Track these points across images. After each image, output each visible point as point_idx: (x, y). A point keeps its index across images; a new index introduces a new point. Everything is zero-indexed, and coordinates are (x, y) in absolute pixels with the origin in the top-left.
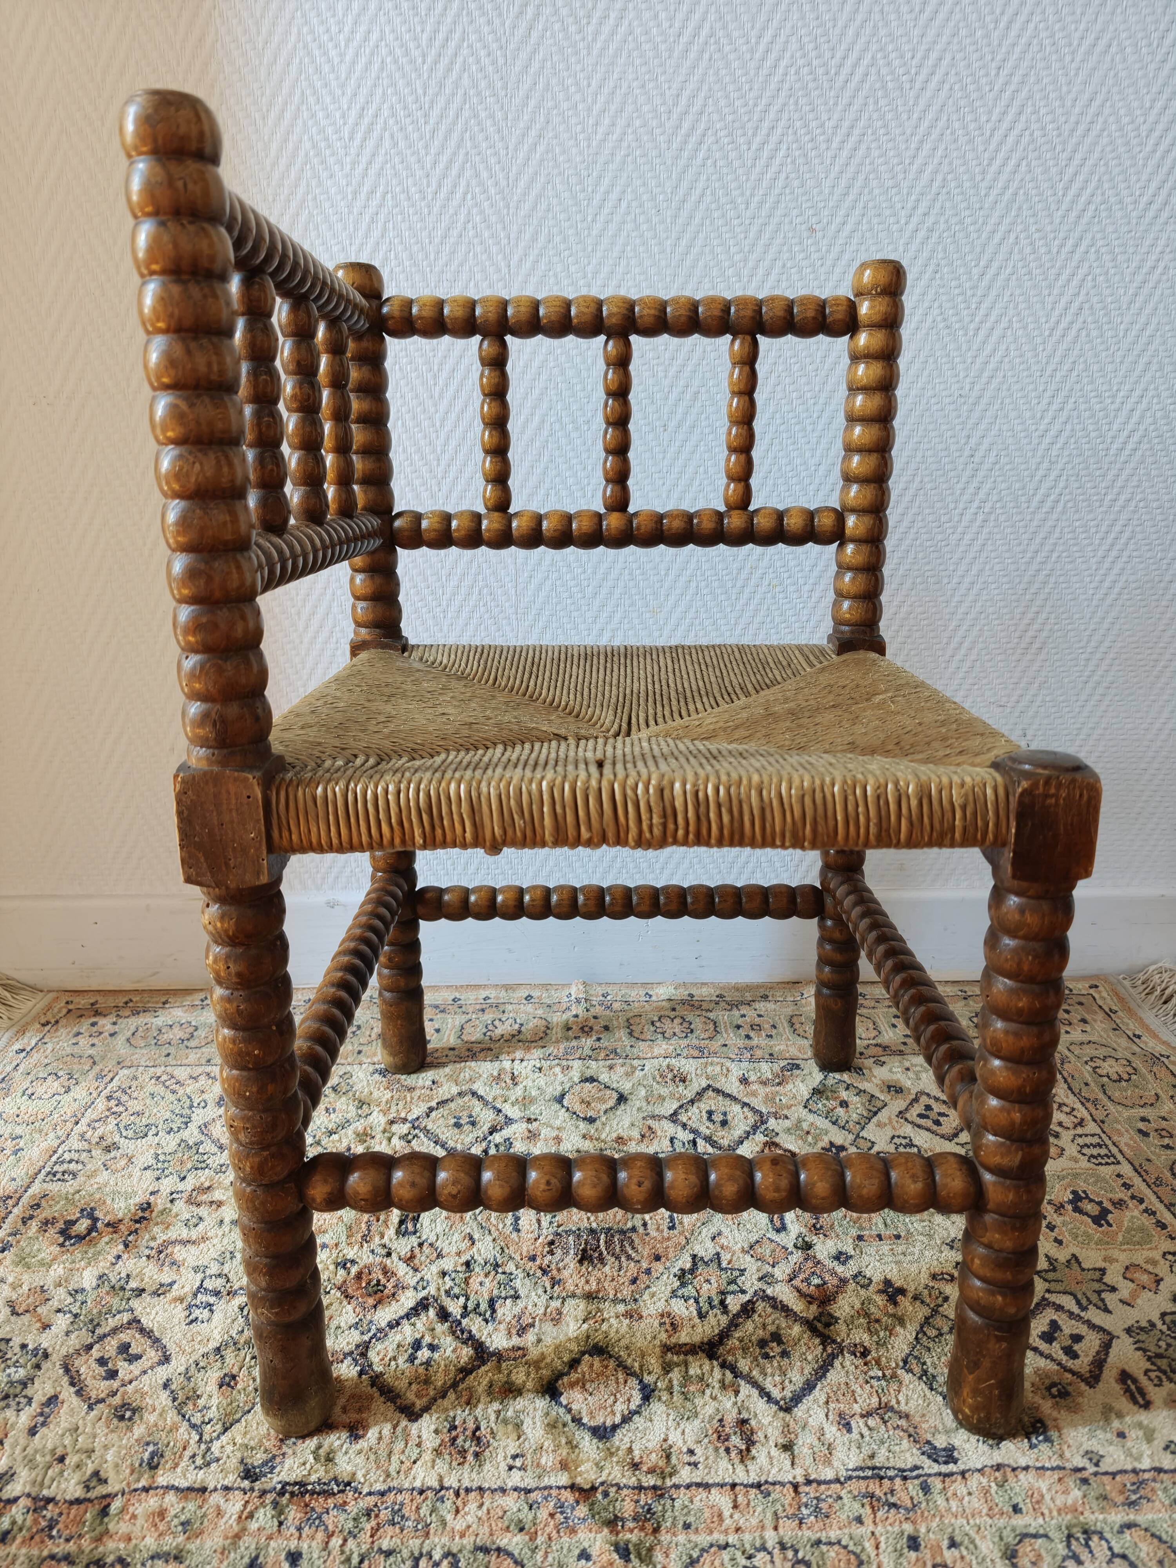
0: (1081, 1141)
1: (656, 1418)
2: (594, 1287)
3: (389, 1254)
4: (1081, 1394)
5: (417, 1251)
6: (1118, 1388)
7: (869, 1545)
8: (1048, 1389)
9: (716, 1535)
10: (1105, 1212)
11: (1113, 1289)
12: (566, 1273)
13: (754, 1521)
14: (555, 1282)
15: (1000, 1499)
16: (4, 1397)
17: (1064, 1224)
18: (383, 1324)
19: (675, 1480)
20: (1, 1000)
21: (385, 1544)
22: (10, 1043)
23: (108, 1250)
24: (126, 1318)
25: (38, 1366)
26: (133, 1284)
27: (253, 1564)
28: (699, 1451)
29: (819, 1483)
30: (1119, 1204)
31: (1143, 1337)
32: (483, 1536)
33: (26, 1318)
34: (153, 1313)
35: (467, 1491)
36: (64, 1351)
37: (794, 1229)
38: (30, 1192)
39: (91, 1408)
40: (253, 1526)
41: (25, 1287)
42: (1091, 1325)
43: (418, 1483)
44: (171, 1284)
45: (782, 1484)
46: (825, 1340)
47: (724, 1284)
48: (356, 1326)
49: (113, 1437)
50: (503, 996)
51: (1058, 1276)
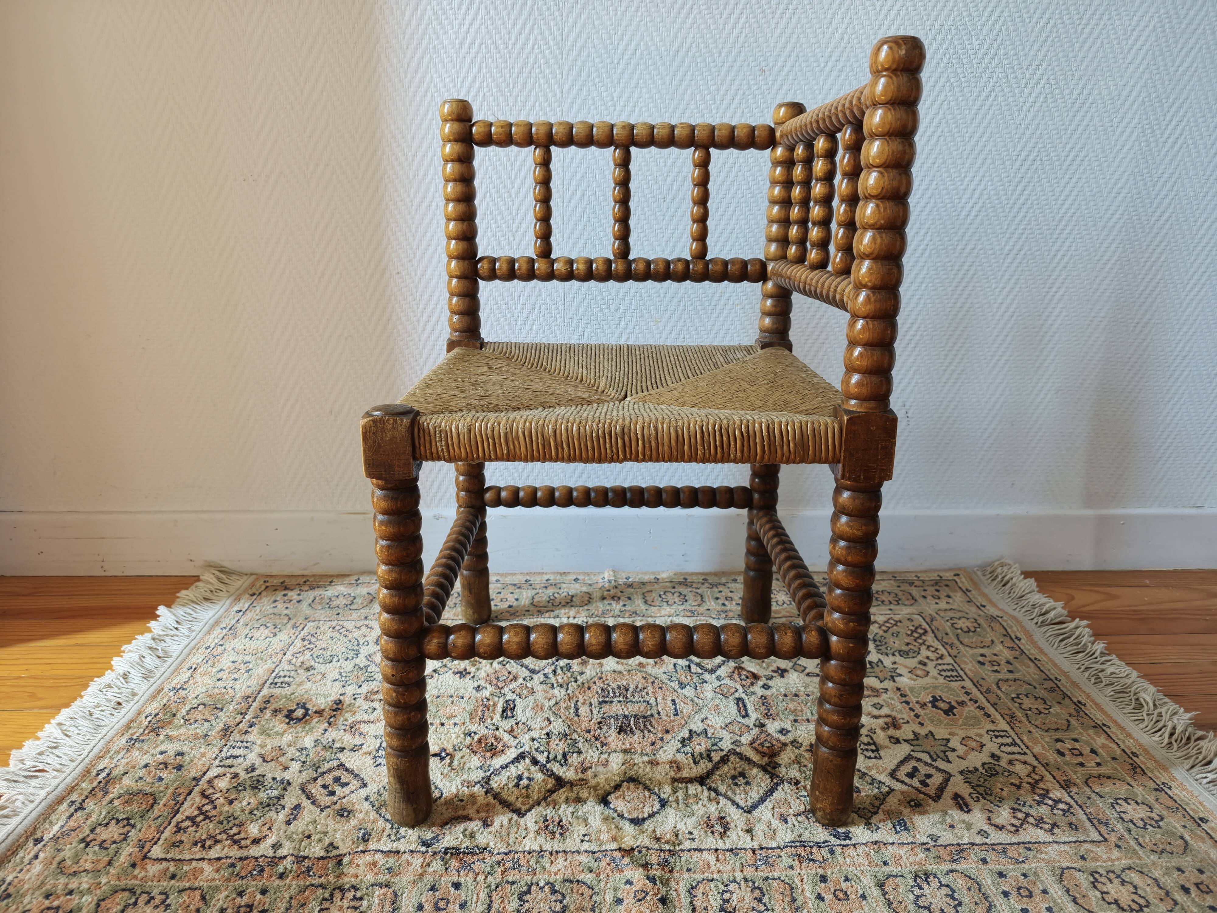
0: (940, 668)
1: (669, 816)
2: (628, 746)
3: (497, 729)
4: (928, 805)
5: (515, 727)
6: (951, 802)
7: (797, 881)
8: (909, 803)
9: (706, 875)
10: (952, 708)
11: (954, 750)
12: (610, 740)
13: (729, 868)
14: (603, 744)
15: (876, 859)
16: (267, 805)
17: (926, 714)
18: (498, 767)
19: (681, 847)
20: (219, 579)
21: (510, 879)
22: (231, 607)
23: (318, 726)
24: (336, 763)
25: (285, 789)
26: (337, 745)
27: (433, 888)
28: (695, 832)
29: (768, 849)
30: (962, 703)
31: (970, 776)
32: (568, 874)
33: (273, 764)
34: (352, 761)
35: (557, 852)
36: (300, 781)
37: (754, 716)
38: (262, 694)
39: (322, 810)
40: (430, 870)
41: (269, 747)
42: (938, 769)
43: (527, 849)
44: (362, 745)
45: (746, 849)
46: (772, 776)
47: (709, 746)
48: (481, 768)
49: (339, 825)
50: (559, 578)
51: (919, 742)
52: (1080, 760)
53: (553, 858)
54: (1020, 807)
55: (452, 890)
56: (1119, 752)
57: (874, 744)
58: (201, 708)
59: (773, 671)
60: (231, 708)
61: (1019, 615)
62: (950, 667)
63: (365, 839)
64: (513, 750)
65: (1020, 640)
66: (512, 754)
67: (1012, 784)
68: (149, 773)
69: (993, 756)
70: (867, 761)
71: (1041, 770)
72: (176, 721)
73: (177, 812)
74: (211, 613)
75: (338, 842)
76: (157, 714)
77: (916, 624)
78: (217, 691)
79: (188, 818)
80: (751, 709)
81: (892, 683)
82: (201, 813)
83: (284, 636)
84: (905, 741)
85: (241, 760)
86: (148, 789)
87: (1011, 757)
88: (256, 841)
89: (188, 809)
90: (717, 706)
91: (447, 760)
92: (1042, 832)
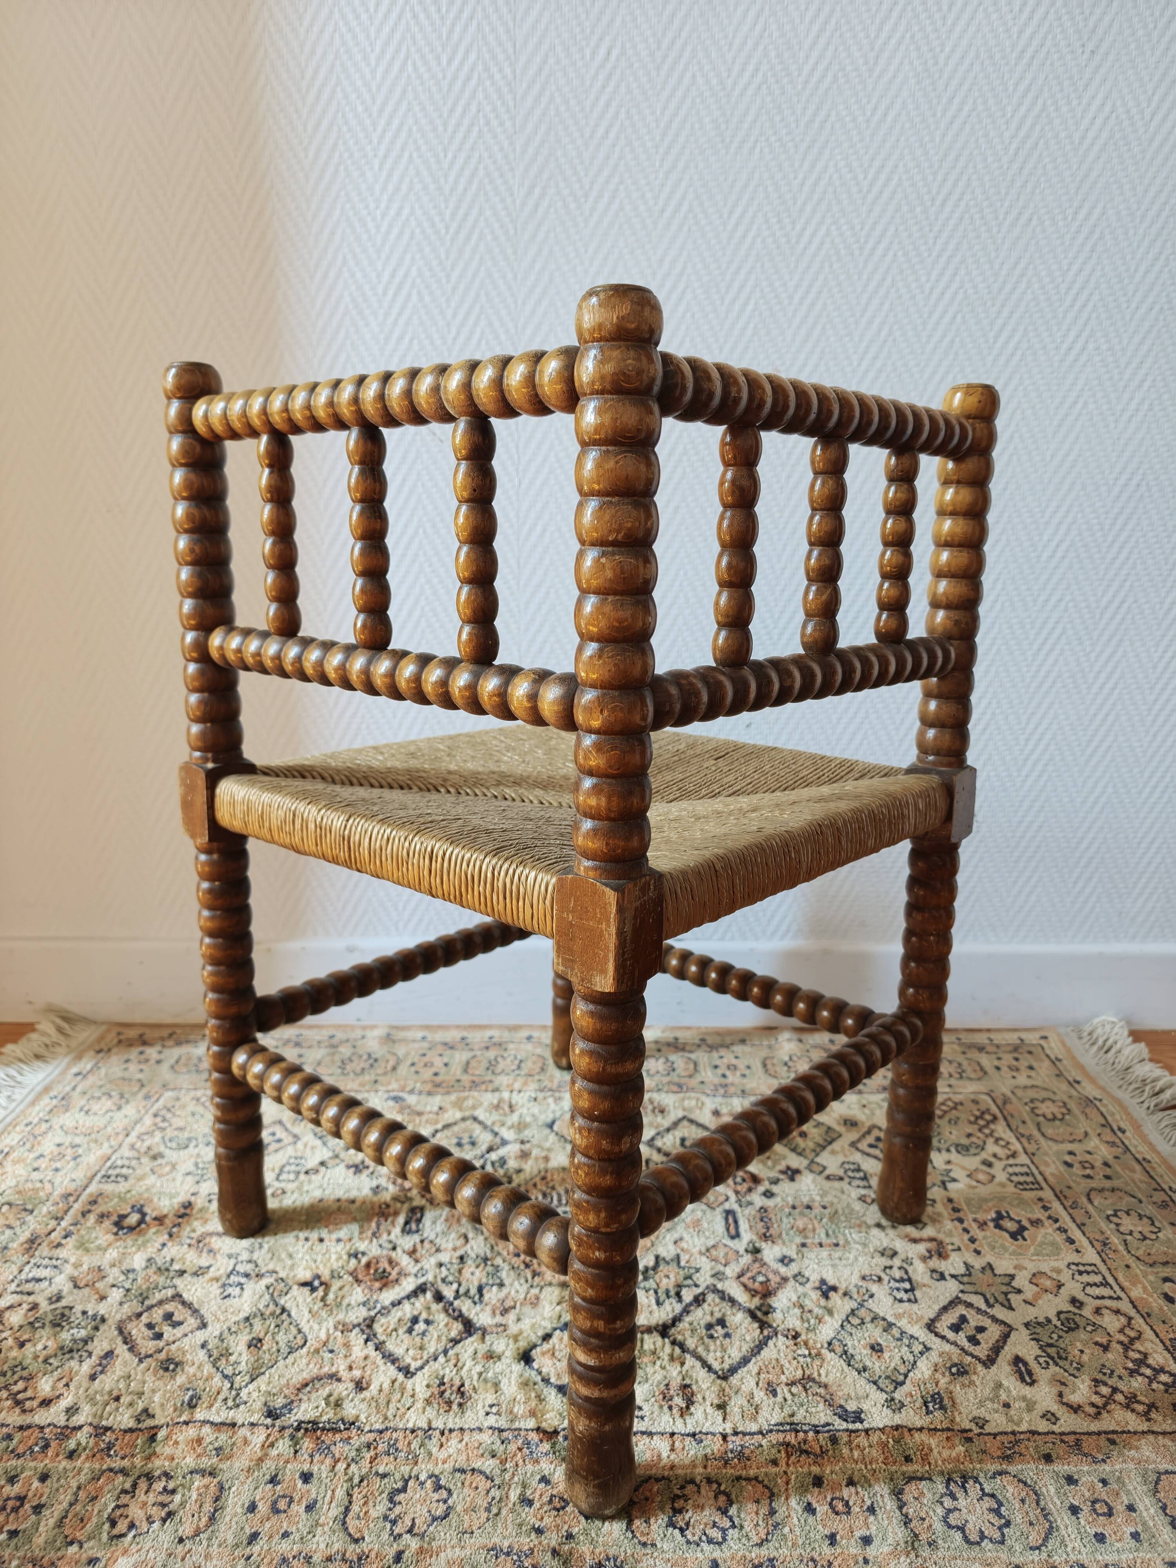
0: (1011, 1170)
3: (394, 1248)
4: (977, 1373)
5: (419, 1246)
6: (1009, 1369)
7: (780, 1481)
8: (949, 1368)
9: (654, 1471)
10: (1022, 1229)
11: (1019, 1291)
14: (535, 1274)
15: (895, 1451)
16: (69, 1351)
17: (985, 1238)
18: (388, 1303)
20: (60, 1030)
21: (381, 1470)
22: (68, 1067)
23: (155, 1237)
24: (170, 1292)
25: (96, 1328)
26: (176, 1267)
27: (273, 1480)
28: (645, 1407)
29: (744, 1434)
30: (1036, 1223)
31: (1039, 1330)
32: (461, 1461)
33: (86, 1291)
34: (191, 1289)
35: (452, 1431)
36: (118, 1317)
37: (747, 1236)
38: (88, 1191)
39: (141, 1361)
40: (274, 1453)
41: (85, 1267)
42: (994, 1319)
43: (411, 1425)
44: (208, 1267)
45: (713, 1434)
46: (763, 1325)
47: (680, 1278)
48: (364, 1304)
49: (159, 1383)
50: (506, 1035)
51: (973, 1279)
53: (444, 1439)
54: (1105, 1378)
55: (299, 1483)
57: (910, 1280)
58: (5, 1208)
59: (782, 1172)
60: (45, 1209)
61: (1124, 1096)
62: (1025, 1169)
63: (193, 1404)
64: (411, 1279)
65: (1124, 1132)
66: (409, 1285)
67: (1096, 1343)
69: (1073, 1301)
70: (897, 1305)
71: (1139, 1323)
74: (41, 1076)
75: (155, 1408)
77: (983, 1107)
78: (29, 1185)
80: (743, 1226)
81: (941, 1190)
83: (130, 1110)
84: (953, 1276)
85: (45, 1284)
87: (1099, 1303)
88: (46, 1403)
90: (699, 1221)
91: (320, 1292)
92: (1134, 1416)
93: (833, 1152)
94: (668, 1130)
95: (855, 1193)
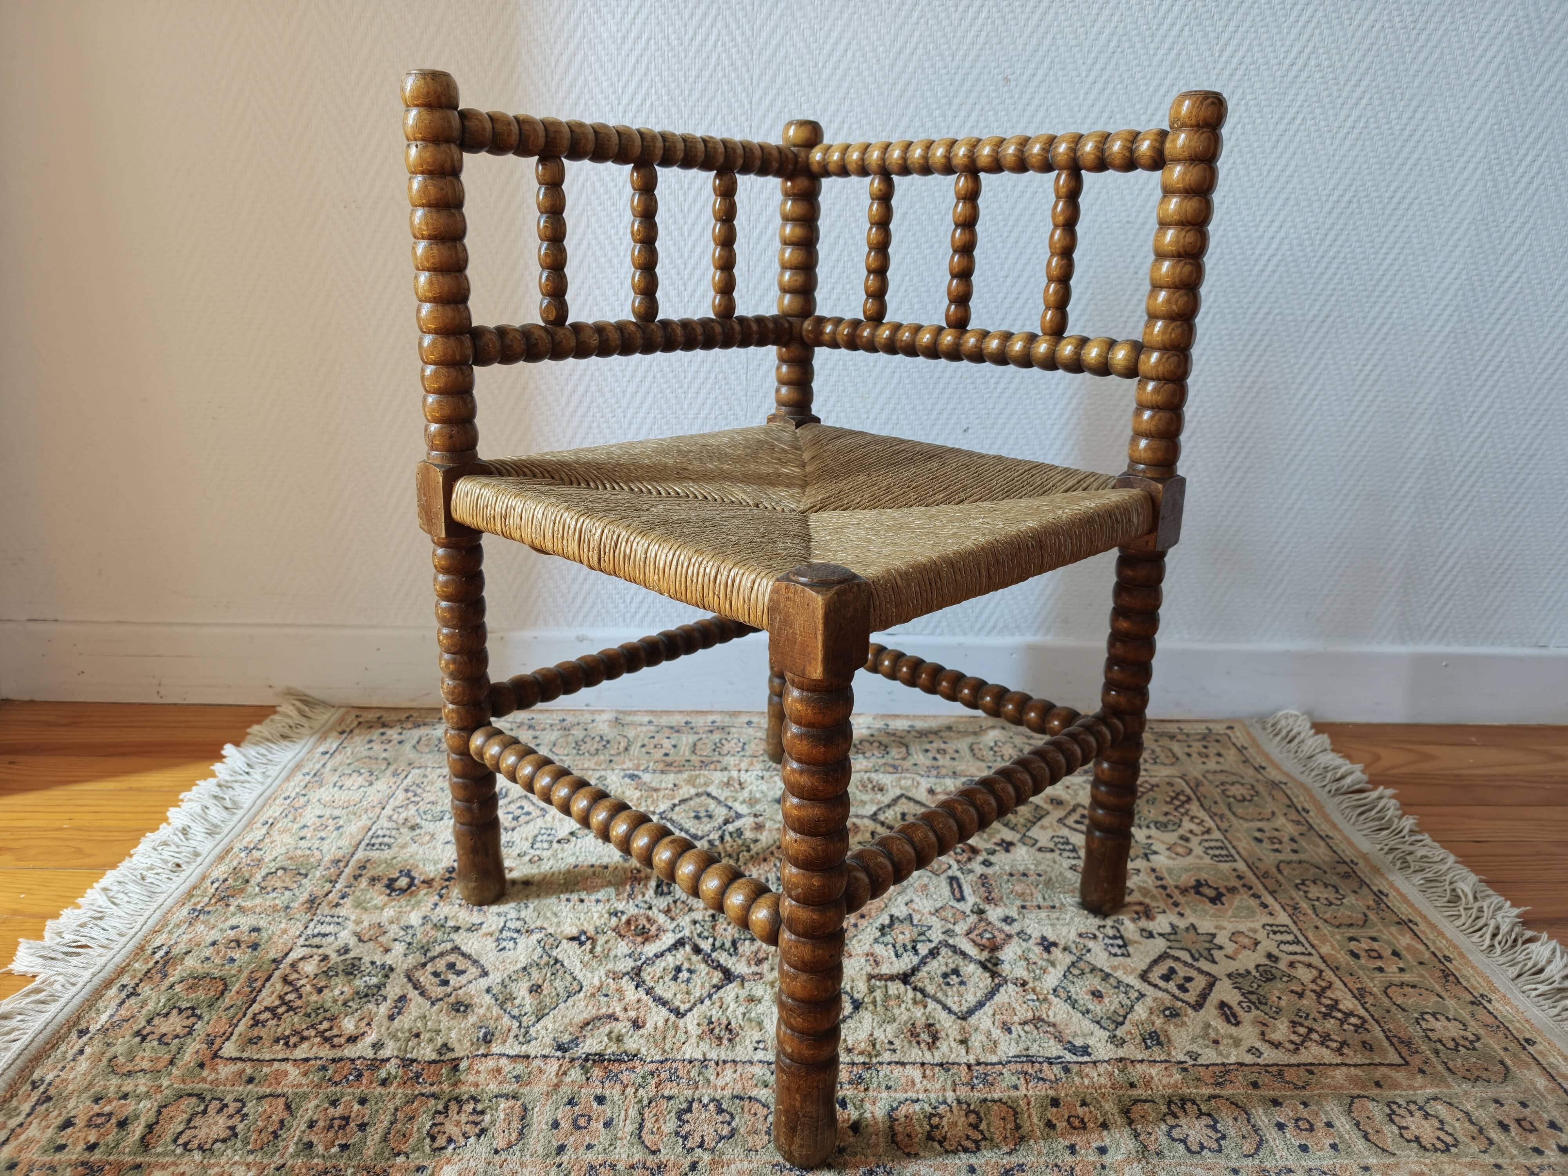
0: (1206, 844)
1: (864, 1021)
3: (650, 908)
4: (1188, 1015)
5: (672, 906)
6: (1216, 1012)
7: (1022, 1104)
8: (1163, 1011)
9: (910, 1094)
10: (1220, 895)
11: (1221, 948)
13: (938, 1086)
15: (1121, 1079)
16: (365, 996)
17: (1187, 902)
18: (651, 955)
19: (879, 1059)
20: (301, 712)
21: (666, 1093)
22: (315, 747)
23: (426, 898)
24: (449, 946)
25: (387, 976)
26: (451, 923)
27: (571, 1102)
28: (897, 1042)
29: (986, 1064)
30: (1232, 890)
31: (1240, 980)
32: (738, 1089)
33: (371, 944)
34: (468, 943)
35: (725, 1062)
36: (405, 966)
37: (971, 899)
38: (356, 857)
39: (433, 1004)
40: (568, 1080)
41: (366, 924)
42: (1200, 971)
43: (687, 1057)
44: (481, 924)
45: (959, 1064)
46: (994, 974)
47: (915, 935)
48: (630, 956)
49: (453, 1023)
50: (727, 720)
51: (1178, 937)
52: (1379, 963)
53: (719, 1069)
54: (1301, 1020)
55: (595, 1104)
56: (1427, 955)
57: (1122, 937)
58: (280, 873)
59: (997, 844)
60: (318, 874)
61: (1308, 780)
62: (1219, 844)
63: (487, 1040)
64: (670, 935)
65: (1308, 812)
66: (668, 939)
67: (1292, 991)
68: (218, 953)
69: (1270, 956)
70: (1112, 958)
71: (1328, 974)
72: (250, 889)
73: (254, 1001)
74: (290, 754)
75: (453, 1042)
76: (226, 880)
77: (1178, 790)
78: (299, 852)
79: (267, 1009)
80: (967, 891)
81: (1144, 861)
82: (284, 1003)
83: (382, 786)
84: (1160, 935)
85: (331, 939)
86: (216, 973)
87: (1292, 958)
88: (352, 1039)
89: (268, 997)
90: (926, 885)
91: (588, 945)
92: (1328, 1052)
93: (1043, 827)
94: (889, 806)
95: (1066, 863)
